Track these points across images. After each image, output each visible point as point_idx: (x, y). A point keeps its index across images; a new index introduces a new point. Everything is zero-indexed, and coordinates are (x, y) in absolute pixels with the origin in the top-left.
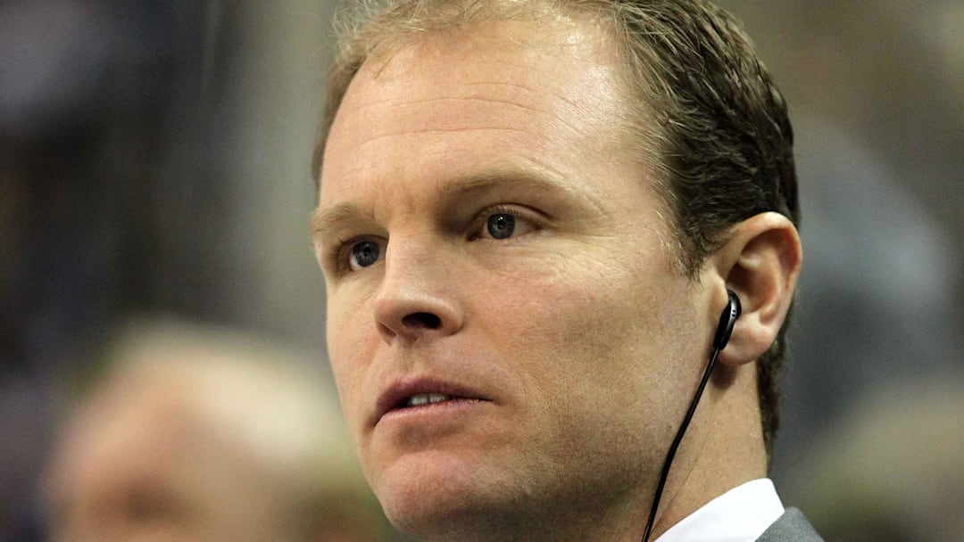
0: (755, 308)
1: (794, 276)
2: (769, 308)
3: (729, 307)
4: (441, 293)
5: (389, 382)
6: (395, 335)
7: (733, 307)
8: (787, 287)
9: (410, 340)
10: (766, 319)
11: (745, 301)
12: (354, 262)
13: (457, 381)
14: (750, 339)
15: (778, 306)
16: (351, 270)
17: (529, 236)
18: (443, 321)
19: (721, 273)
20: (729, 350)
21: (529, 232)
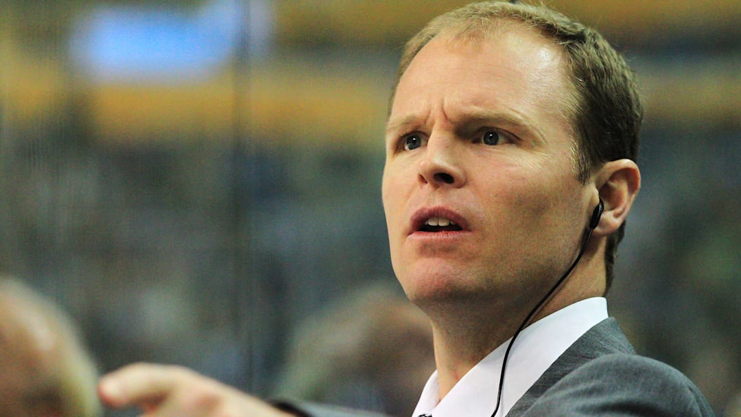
0: (612, 209)
1: (634, 196)
2: (618, 210)
3: (599, 206)
4: (456, 165)
5: (419, 207)
6: (427, 183)
7: (600, 207)
8: (630, 200)
9: (436, 187)
10: (617, 216)
11: (606, 205)
12: (407, 147)
13: (458, 212)
14: (608, 224)
15: (624, 209)
16: (404, 149)
17: (507, 145)
18: (455, 180)
19: (597, 187)
20: (597, 229)
21: (506, 143)
